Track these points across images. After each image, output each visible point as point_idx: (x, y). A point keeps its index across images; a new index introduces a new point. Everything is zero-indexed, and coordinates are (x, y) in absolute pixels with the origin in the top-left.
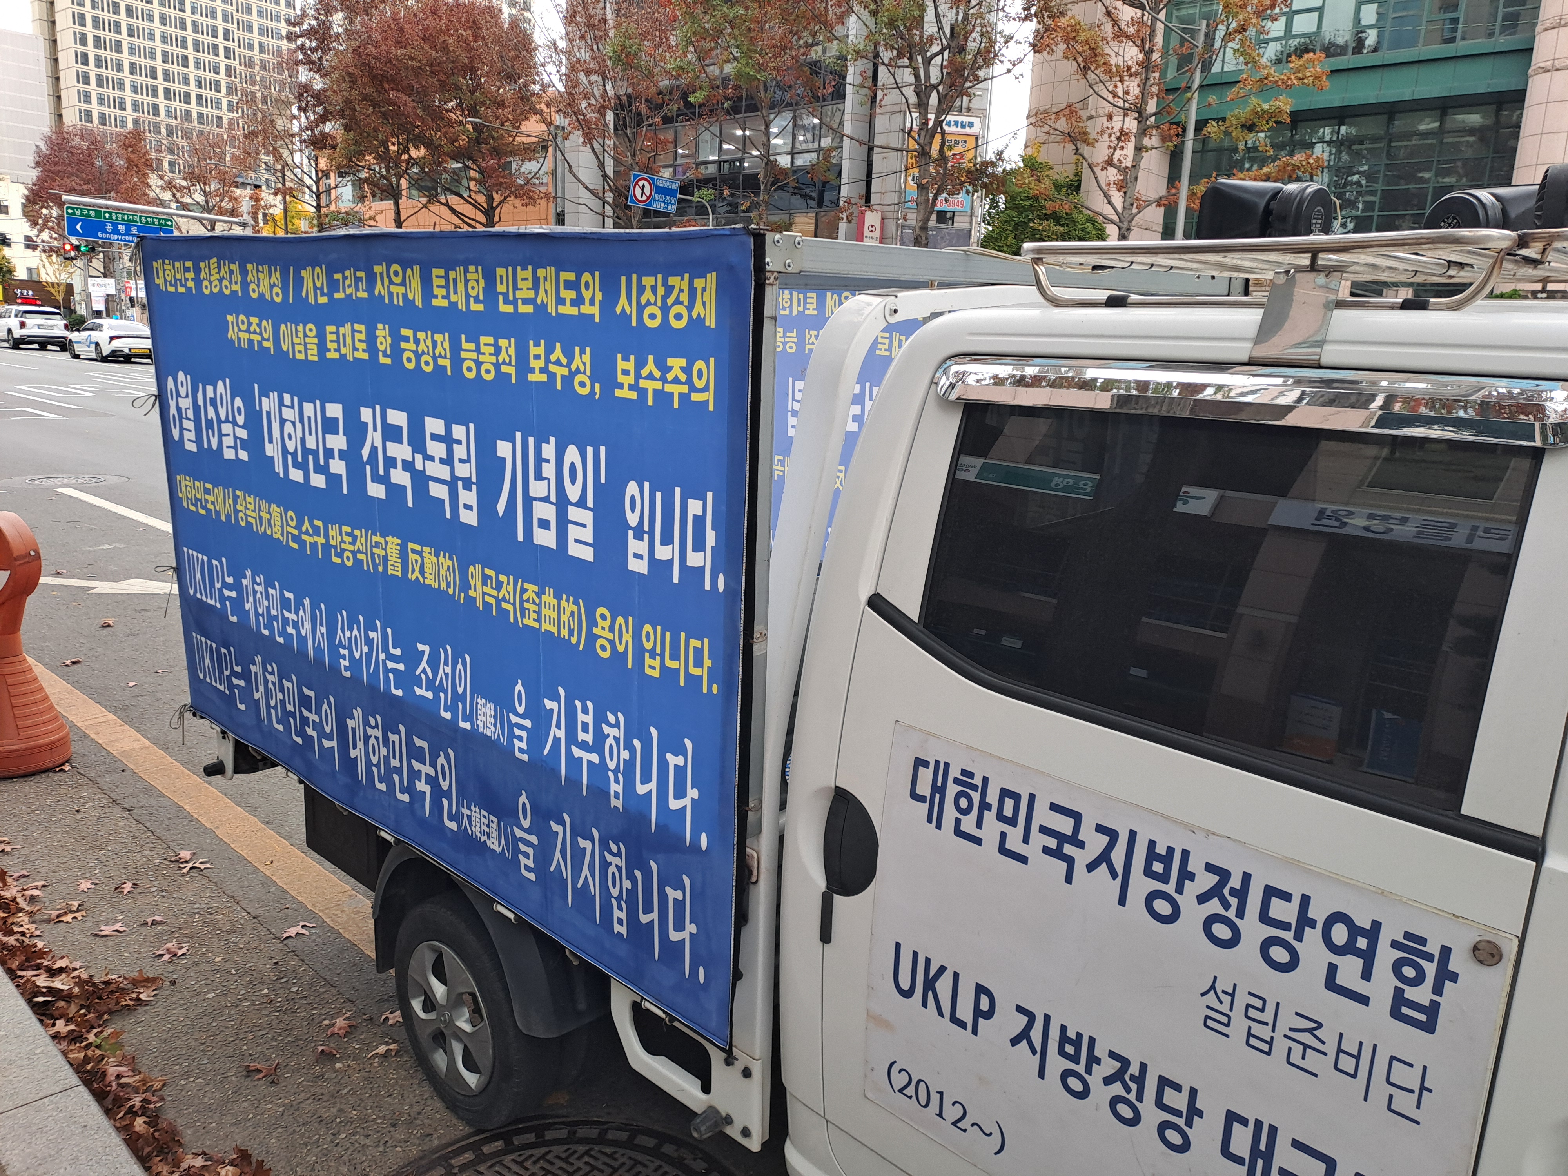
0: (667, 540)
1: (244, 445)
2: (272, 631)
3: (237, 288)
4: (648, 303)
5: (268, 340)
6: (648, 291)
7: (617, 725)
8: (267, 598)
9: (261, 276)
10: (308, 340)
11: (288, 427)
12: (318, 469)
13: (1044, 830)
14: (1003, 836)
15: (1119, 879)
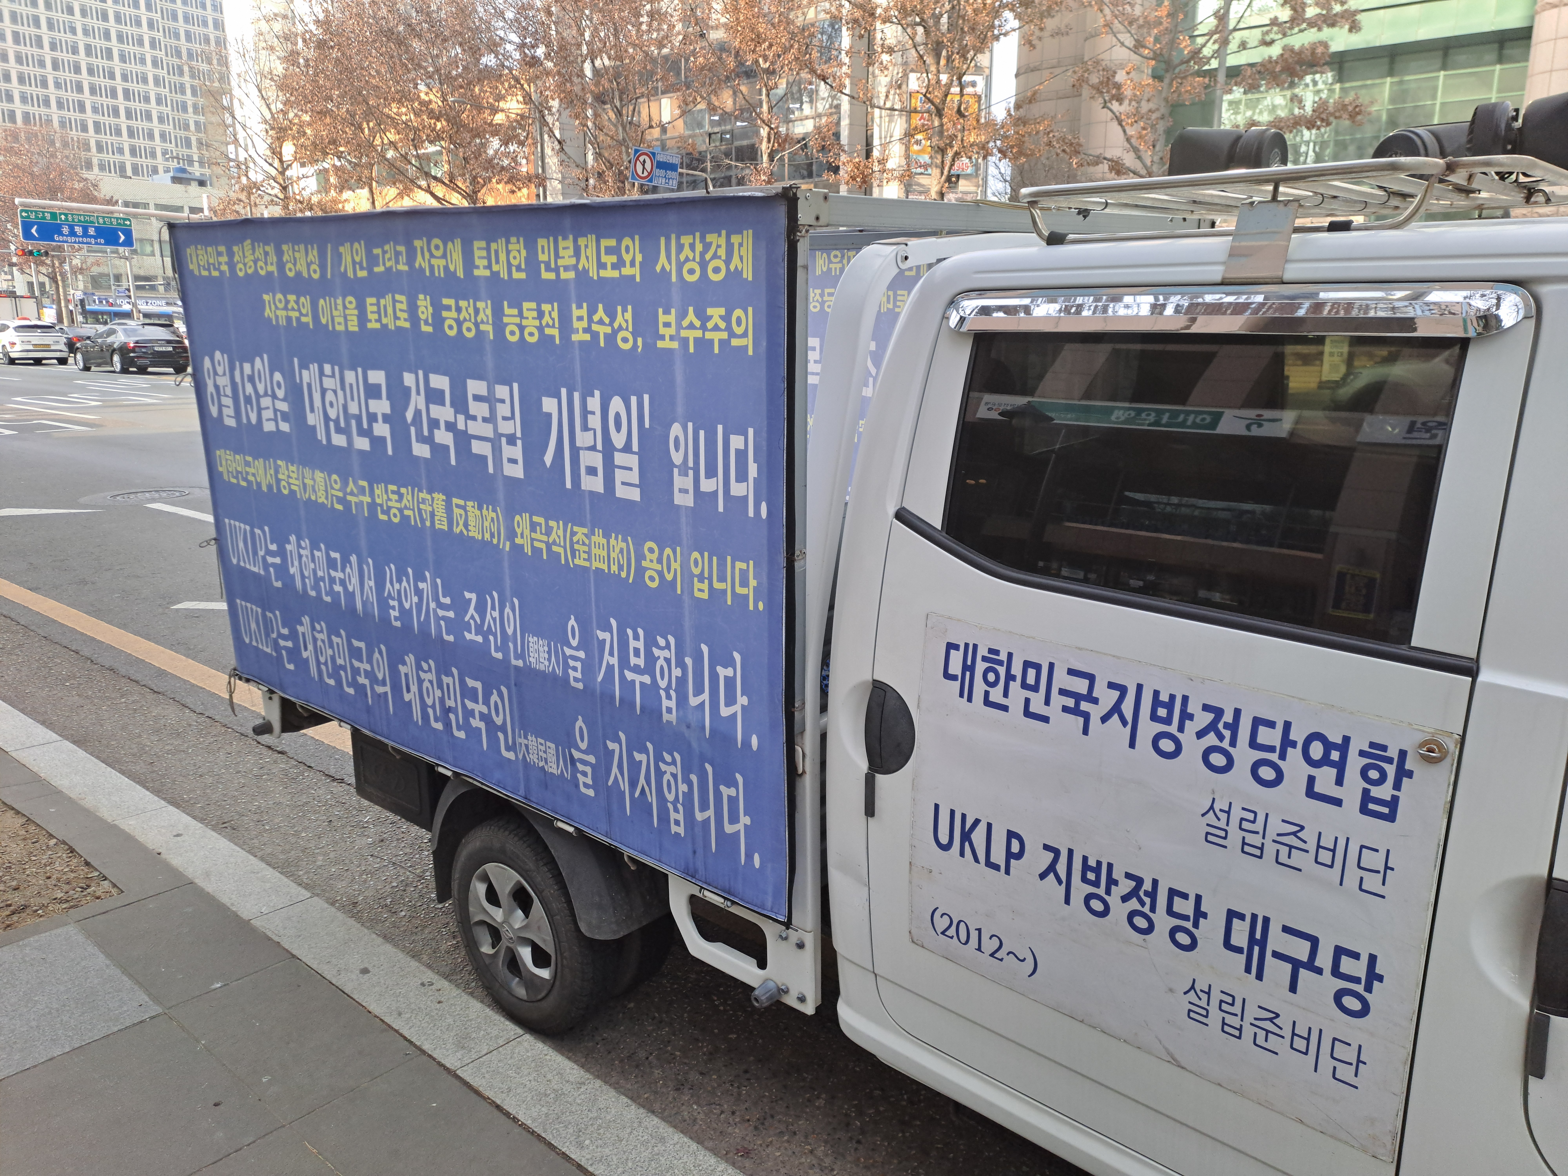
0: (711, 473)
1: (285, 417)
2: (319, 592)
3: (272, 268)
4: (687, 260)
5: (306, 315)
6: (687, 248)
7: (668, 646)
8: (313, 561)
9: (297, 255)
10: (347, 312)
11: (330, 396)
12: (362, 433)
13: (1063, 692)
14: (1027, 701)
15: (1129, 726)
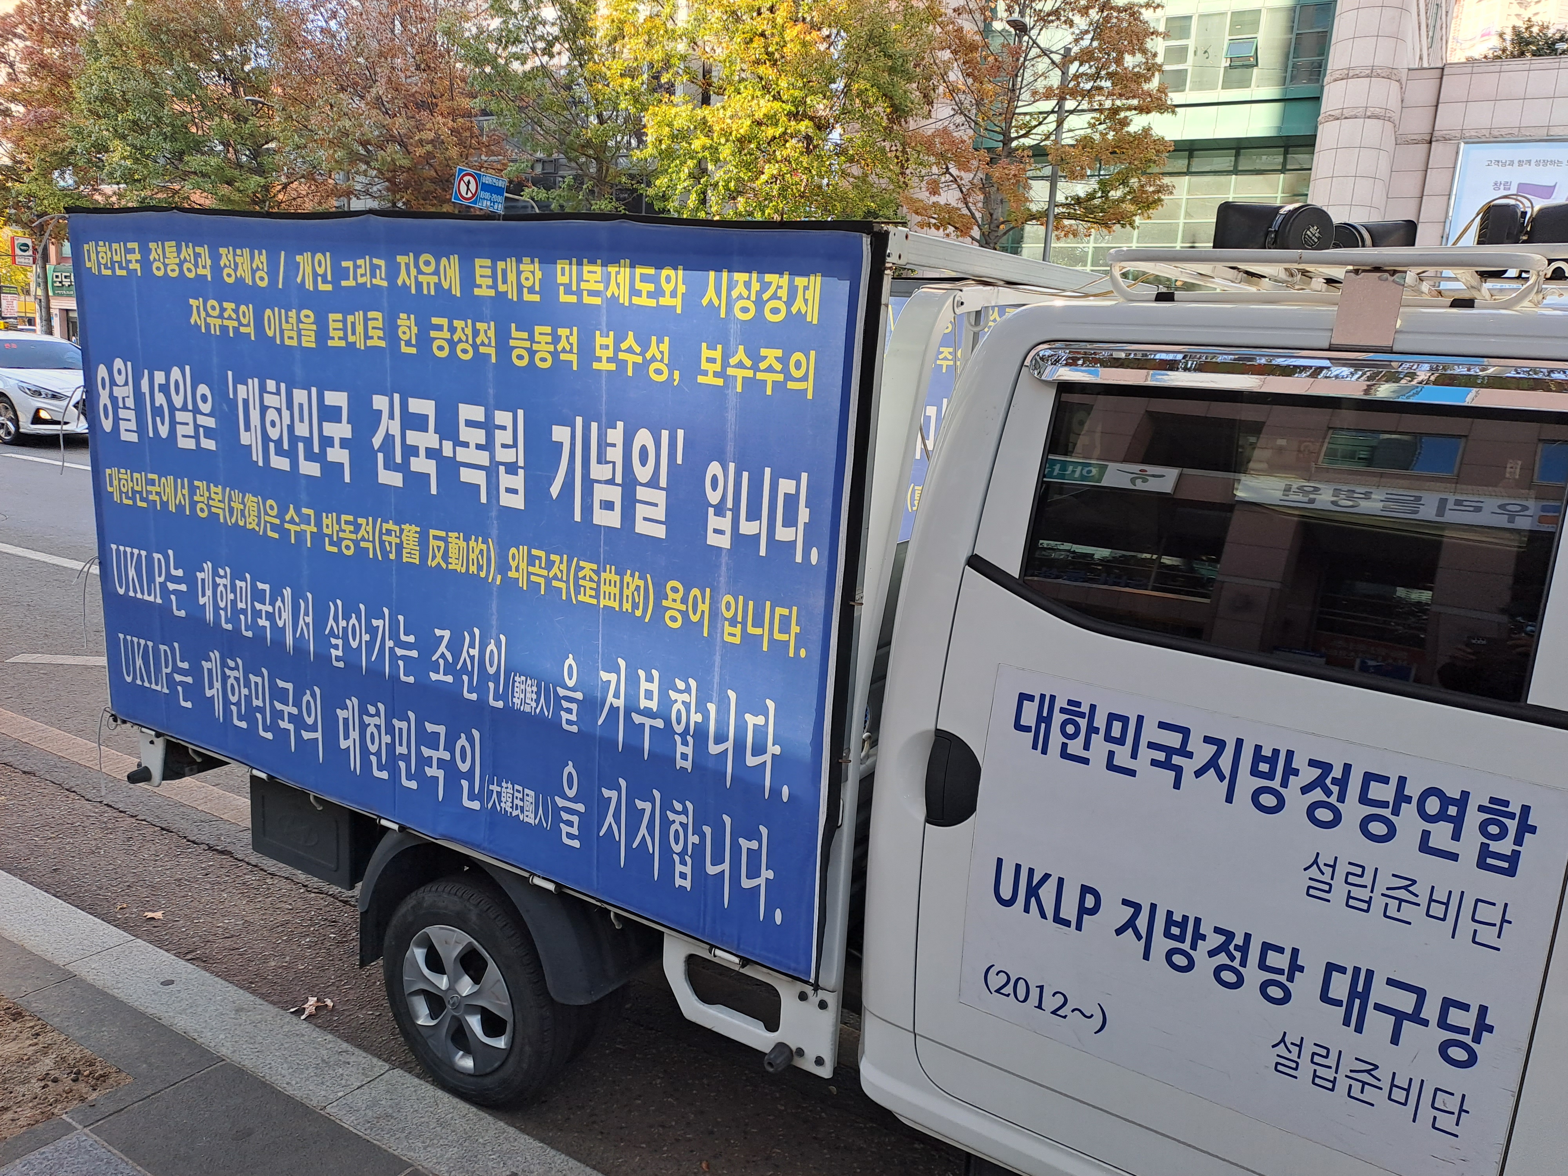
0: (754, 515)
1: (210, 433)
2: (237, 625)
3: (205, 272)
4: (740, 297)
5: (247, 325)
6: (741, 285)
7: (688, 690)
8: (233, 591)
9: (239, 259)
10: (302, 326)
11: (271, 414)
12: (310, 456)
13: (1151, 745)
14: (1111, 754)
15: (1227, 781)
